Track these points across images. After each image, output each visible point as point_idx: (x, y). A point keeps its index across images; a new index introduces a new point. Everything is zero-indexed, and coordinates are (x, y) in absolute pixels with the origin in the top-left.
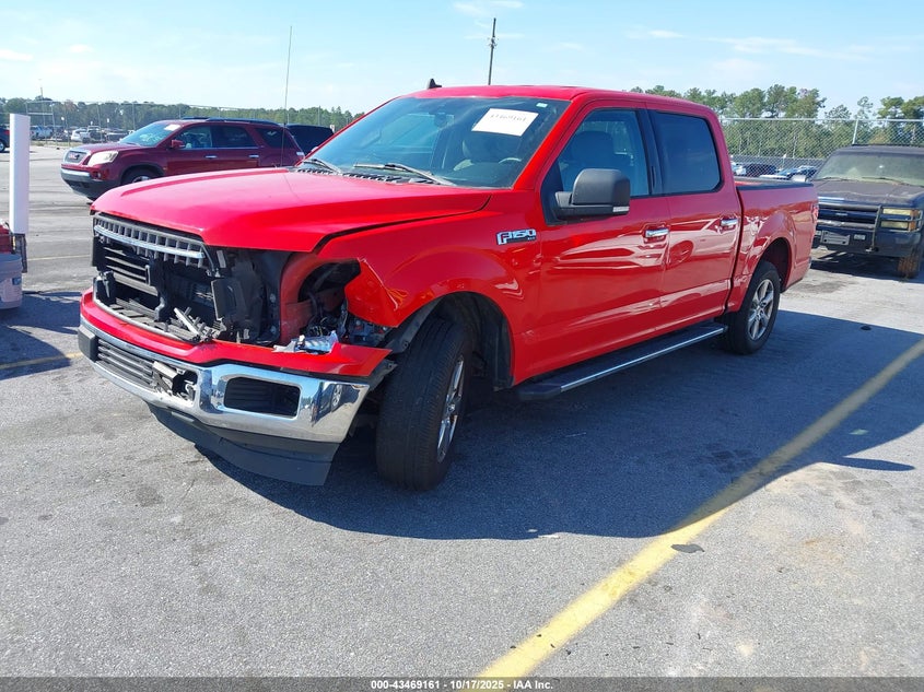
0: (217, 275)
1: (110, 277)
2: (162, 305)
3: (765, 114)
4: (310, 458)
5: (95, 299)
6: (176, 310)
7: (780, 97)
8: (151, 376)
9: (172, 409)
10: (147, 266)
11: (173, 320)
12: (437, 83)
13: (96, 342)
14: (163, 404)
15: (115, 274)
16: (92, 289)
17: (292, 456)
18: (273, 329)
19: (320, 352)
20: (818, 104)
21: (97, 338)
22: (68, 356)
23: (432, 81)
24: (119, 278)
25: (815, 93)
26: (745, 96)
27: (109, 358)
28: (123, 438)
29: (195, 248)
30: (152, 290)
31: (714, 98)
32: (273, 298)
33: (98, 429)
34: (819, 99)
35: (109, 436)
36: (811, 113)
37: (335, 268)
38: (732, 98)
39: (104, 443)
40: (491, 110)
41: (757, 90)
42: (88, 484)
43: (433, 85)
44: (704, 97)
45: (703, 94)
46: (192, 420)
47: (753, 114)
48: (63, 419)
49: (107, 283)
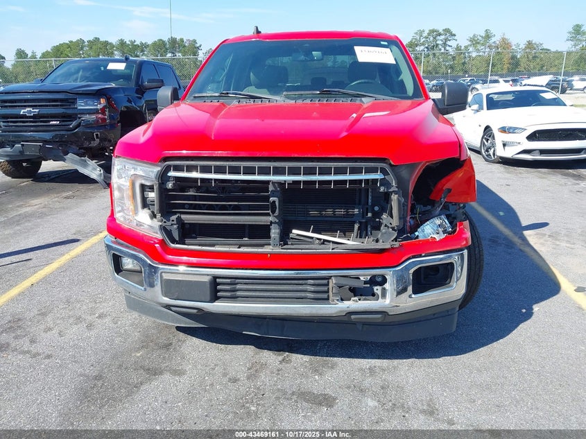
0: (393, 189)
1: (180, 221)
2: (276, 231)
3: (169, 55)
5: (169, 244)
7: (175, 45)
9: (352, 313)
10: (274, 198)
13: (214, 282)
14: (347, 311)
15: (183, 216)
20: (198, 48)
21: (215, 278)
24: (190, 218)
25: (195, 41)
26: (155, 44)
31: (136, 45)
34: (198, 45)
36: (195, 54)
38: (146, 46)
41: (161, 40)
44: (129, 45)
45: (128, 42)
47: (161, 55)
48: (98, 377)
49: (175, 226)
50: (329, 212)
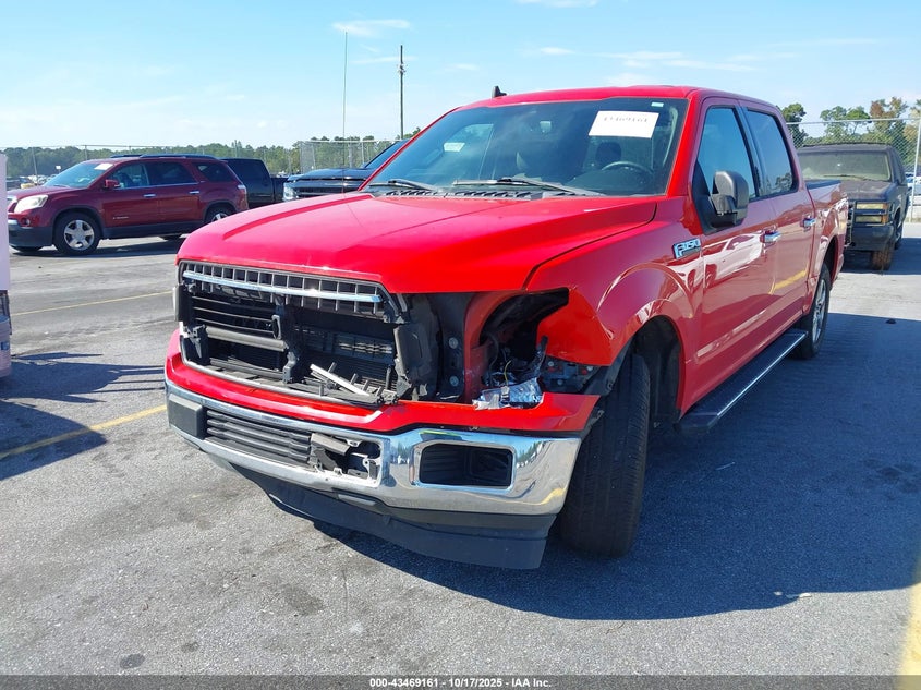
0: (400, 321)
1: (202, 333)
2: (291, 362)
4: (522, 535)
5: (185, 361)
6: (313, 367)
8: (307, 452)
9: (337, 490)
10: (275, 317)
11: (308, 380)
12: (502, 91)
13: (204, 415)
14: (328, 485)
15: (209, 329)
16: (179, 348)
17: (496, 534)
18: (454, 381)
19: (526, 405)
21: (205, 409)
22: (96, 428)
23: (497, 88)
24: (214, 332)
27: (226, 434)
28: (221, 526)
29: (365, 290)
30: (278, 344)
32: (454, 343)
33: (185, 517)
35: (204, 525)
37: (519, 302)
39: (202, 535)
40: (600, 113)
42: (216, 592)
43: (498, 93)
46: (372, 503)
48: (135, 508)
49: (198, 340)
50: (360, 347)
